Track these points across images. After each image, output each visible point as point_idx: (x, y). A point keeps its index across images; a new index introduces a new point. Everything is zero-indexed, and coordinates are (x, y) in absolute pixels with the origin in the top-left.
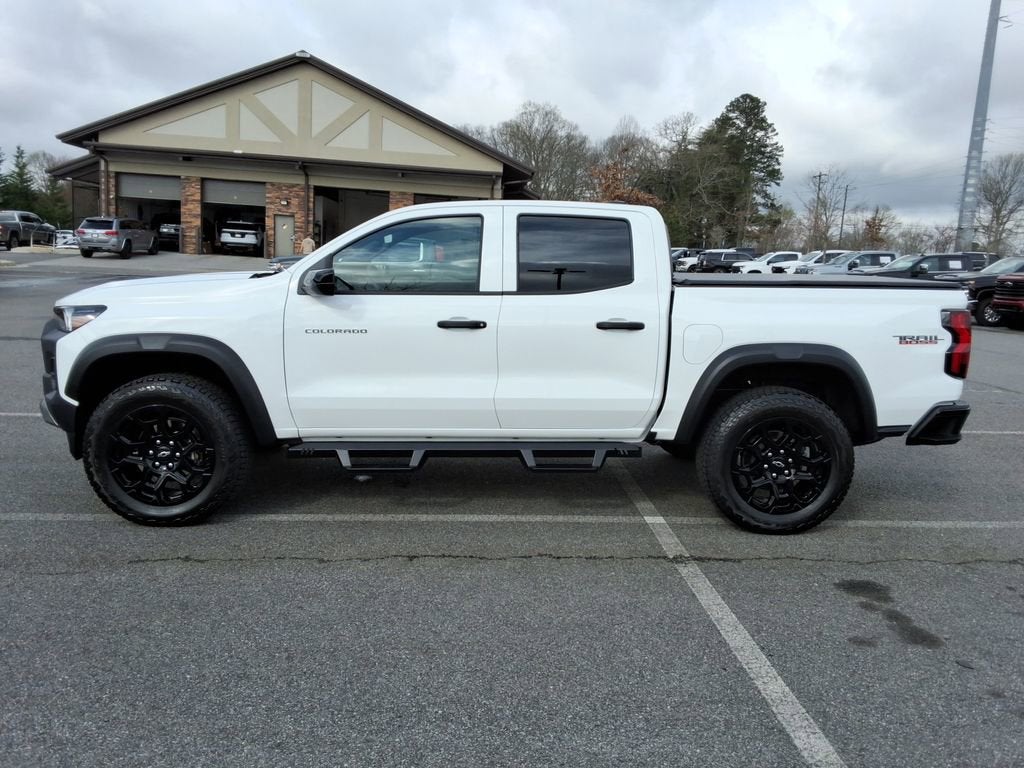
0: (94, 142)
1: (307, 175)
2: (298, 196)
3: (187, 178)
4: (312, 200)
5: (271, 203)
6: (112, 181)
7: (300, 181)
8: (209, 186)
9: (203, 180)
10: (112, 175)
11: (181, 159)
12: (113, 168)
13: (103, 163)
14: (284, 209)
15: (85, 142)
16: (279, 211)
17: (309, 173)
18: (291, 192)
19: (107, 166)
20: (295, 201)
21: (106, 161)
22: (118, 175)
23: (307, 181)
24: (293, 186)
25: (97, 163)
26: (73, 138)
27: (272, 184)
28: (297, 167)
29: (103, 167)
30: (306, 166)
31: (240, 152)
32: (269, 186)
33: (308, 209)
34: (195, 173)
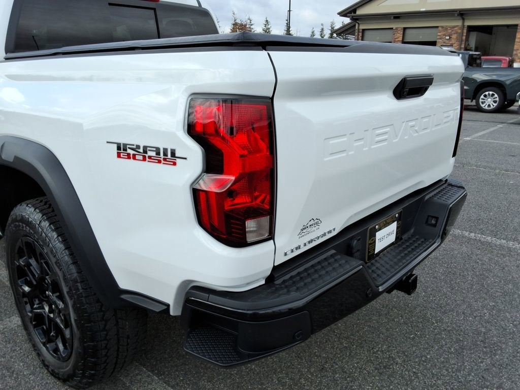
0: (353, 14)
1: (463, 19)
2: (456, 33)
3: (397, 29)
4: (465, 34)
5: (440, 39)
6: (361, 34)
7: (459, 23)
8: (408, 31)
9: (405, 29)
10: (361, 31)
11: (392, 18)
12: (362, 27)
13: (357, 25)
14: (447, 42)
15: (348, 15)
16: (444, 43)
17: (465, 18)
18: (453, 31)
19: (359, 26)
20: (454, 36)
21: (358, 24)
22: (364, 30)
23: (463, 23)
24: (454, 27)
25: (355, 25)
26: (343, 14)
27: (442, 27)
28: (456, 15)
29: (357, 28)
30: (463, 14)
31: (424, 10)
32: (440, 29)
33: (462, 41)
34: (400, 25)
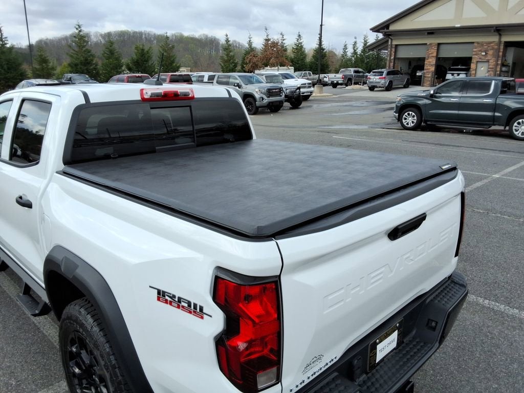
0: (385, 30)
1: (500, 35)
2: (493, 49)
3: (431, 44)
4: (502, 50)
5: (476, 55)
6: (393, 50)
7: (495, 39)
8: (442, 47)
9: (439, 44)
10: (394, 46)
11: (426, 34)
12: (395, 43)
13: (390, 40)
14: (483, 58)
15: (381, 31)
16: (480, 58)
17: (502, 34)
18: (489, 47)
19: (391, 42)
20: (491, 52)
21: (392, 40)
22: (397, 46)
23: (500, 39)
24: (491, 43)
25: (388, 41)
26: (376, 29)
27: (478, 43)
28: (493, 31)
30: (499, 30)
31: (459, 26)
32: (476, 44)
33: (498, 56)
34: (434, 41)
